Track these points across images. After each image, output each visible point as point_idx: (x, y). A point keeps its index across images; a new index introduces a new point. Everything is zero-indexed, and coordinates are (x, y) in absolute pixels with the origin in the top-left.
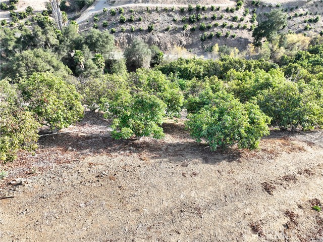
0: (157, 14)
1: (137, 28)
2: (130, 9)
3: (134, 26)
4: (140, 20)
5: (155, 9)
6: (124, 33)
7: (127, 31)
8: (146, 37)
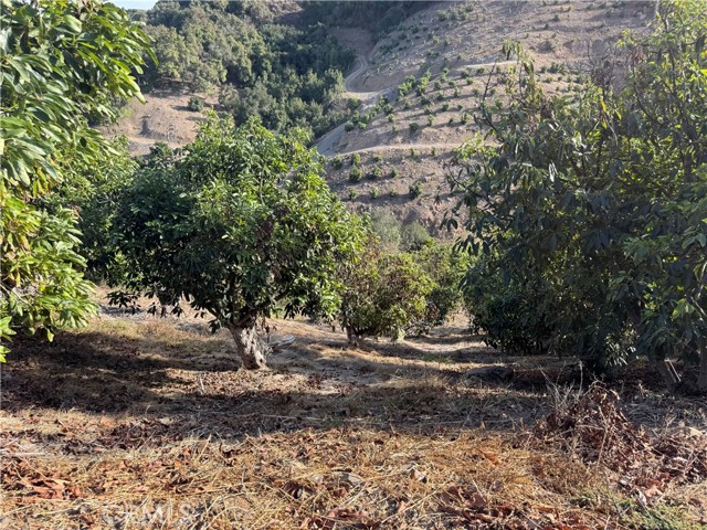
0: (435, 163)
1: (385, 192)
2: (375, 156)
3: (377, 189)
4: (393, 175)
5: (430, 152)
6: (353, 201)
7: (361, 198)
8: (403, 210)
